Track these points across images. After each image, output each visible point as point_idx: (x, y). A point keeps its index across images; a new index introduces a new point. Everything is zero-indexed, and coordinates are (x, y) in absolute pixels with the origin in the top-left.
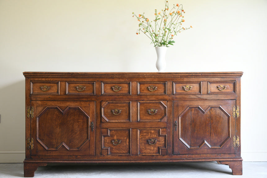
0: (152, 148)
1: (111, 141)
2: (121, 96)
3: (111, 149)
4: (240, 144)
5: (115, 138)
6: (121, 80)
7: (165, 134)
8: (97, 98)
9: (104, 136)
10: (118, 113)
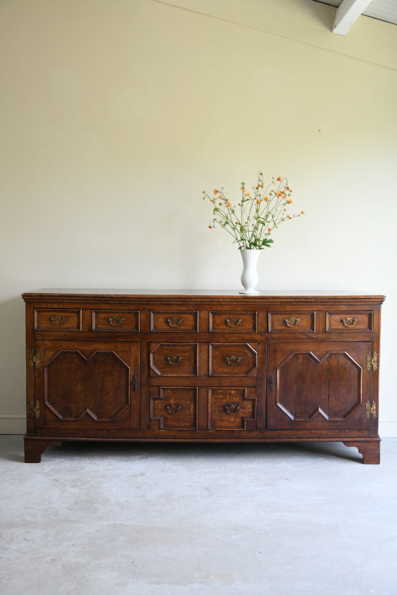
0: (232, 419)
1: (166, 407)
2: (182, 335)
3: (166, 419)
4: (377, 414)
5: (172, 401)
6: (183, 308)
7: (253, 396)
8: (144, 337)
9: (155, 399)
10: (177, 361)
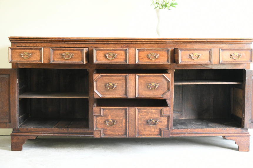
0: (153, 130)
3: (105, 130)
5: (109, 118)
6: (117, 46)
7: (168, 114)
8: (91, 66)
10: (113, 87)
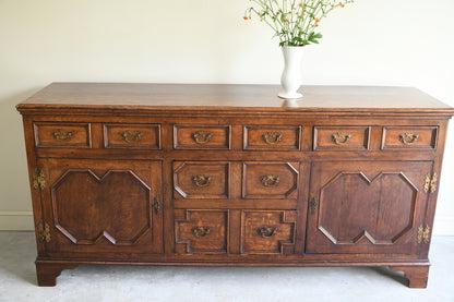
0: (268, 243)
1: (192, 231)
2: (211, 153)
3: (193, 242)
4: (430, 239)
5: (200, 224)
6: (212, 122)
7: (292, 220)
8: (164, 153)
9: (179, 222)
10: (205, 182)
